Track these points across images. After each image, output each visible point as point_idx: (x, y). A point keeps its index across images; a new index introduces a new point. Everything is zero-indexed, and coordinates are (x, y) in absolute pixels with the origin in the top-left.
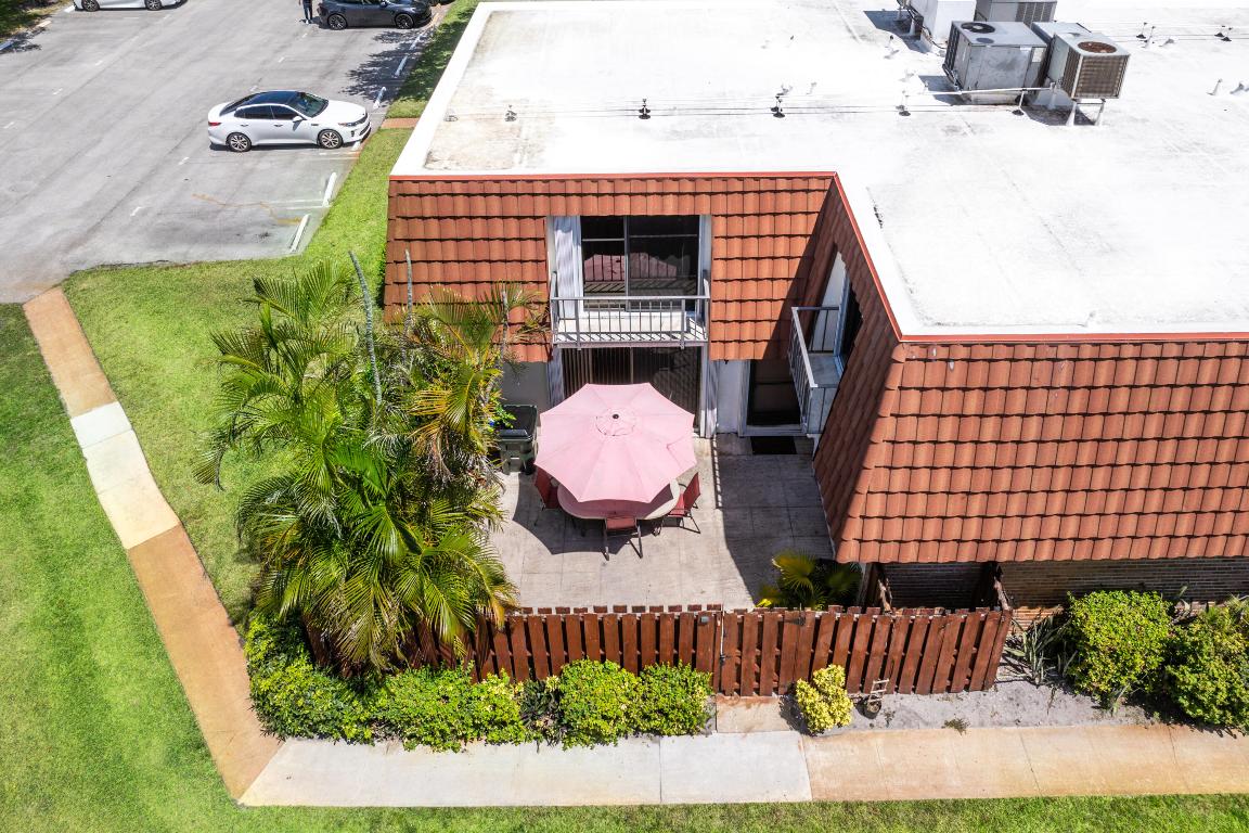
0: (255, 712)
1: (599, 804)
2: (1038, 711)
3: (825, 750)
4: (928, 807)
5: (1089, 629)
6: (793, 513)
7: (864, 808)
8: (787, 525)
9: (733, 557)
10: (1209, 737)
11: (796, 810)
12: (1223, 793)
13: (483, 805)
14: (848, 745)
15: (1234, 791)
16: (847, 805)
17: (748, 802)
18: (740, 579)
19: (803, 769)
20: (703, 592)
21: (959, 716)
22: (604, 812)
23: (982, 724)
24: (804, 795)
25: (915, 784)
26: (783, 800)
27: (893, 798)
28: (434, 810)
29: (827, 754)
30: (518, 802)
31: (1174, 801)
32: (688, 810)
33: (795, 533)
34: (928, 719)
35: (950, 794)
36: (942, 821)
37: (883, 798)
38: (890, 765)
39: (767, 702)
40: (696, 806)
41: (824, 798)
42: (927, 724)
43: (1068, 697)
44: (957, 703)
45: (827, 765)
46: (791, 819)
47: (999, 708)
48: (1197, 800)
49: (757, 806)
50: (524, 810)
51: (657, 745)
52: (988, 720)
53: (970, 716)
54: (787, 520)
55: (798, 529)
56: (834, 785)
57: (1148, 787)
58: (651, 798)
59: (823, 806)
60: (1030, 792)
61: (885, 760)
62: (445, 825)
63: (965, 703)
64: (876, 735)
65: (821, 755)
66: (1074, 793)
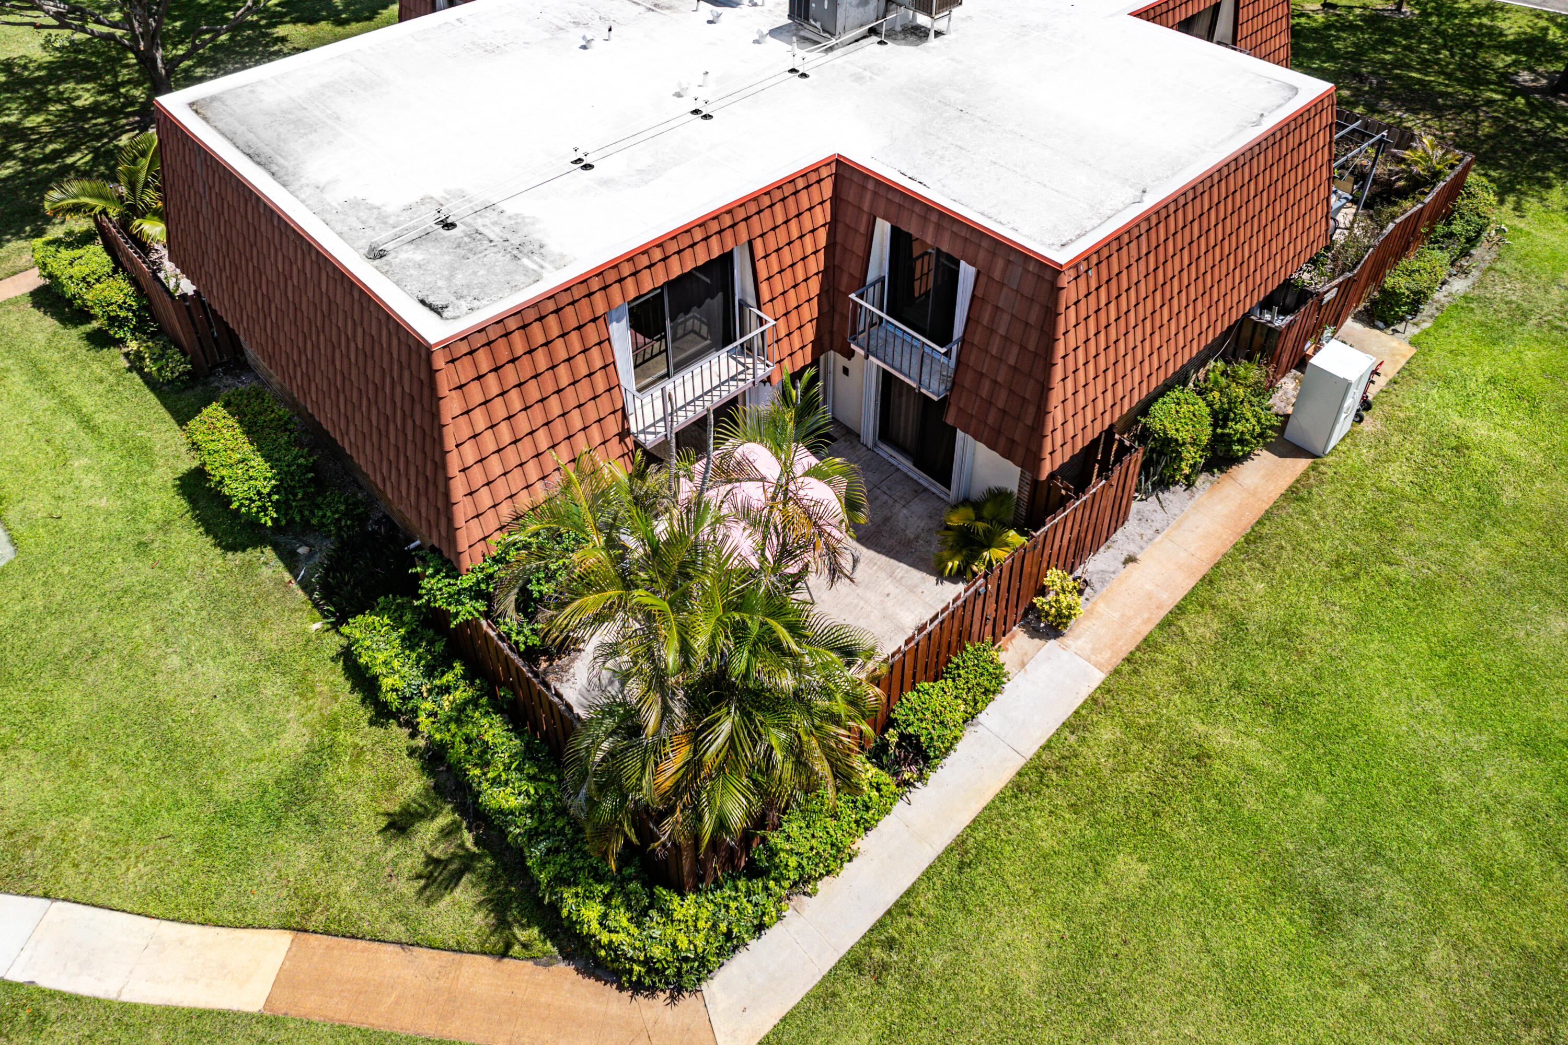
0: (640, 998)
1: (991, 798)
2: (1160, 516)
3: (1078, 638)
4: (1166, 624)
5: (1172, 433)
6: (885, 488)
7: (1138, 654)
8: (890, 502)
9: (879, 552)
10: (1248, 464)
11: (1105, 689)
12: (1283, 492)
13: (918, 874)
14: (1087, 623)
15: (1286, 487)
16: (1128, 660)
17: (1074, 709)
18: (903, 566)
19: (1081, 661)
20: (888, 595)
21: (1125, 555)
22: (1001, 798)
23: (1142, 548)
24: (1098, 677)
25: (1146, 615)
26: (1092, 690)
27: (1145, 633)
28: (889, 912)
29: (1083, 639)
30: (939, 848)
31: (1268, 515)
32: (1047, 747)
33: (903, 502)
34: (1112, 569)
35: (1170, 604)
36: (1182, 623)
37: (1140, 639)
38: (1123, 616)
39: (1013, 637)
40: (1050, 741)
41: (1111, 668)
42: (1114, 573)
43: (1167, 494)
44: (1115, 545)
45: (1090, 646)
46: (1108, 697)
47: (1138, 530)
48: (1276, 506)
49: (1082, 707)
50: (949, 850)
51: (980, 727)
52: (1143, 543)
53: (1132, 549)
54: (885, 497)
55: (902, 498)
56: (1107, 654)
57: (1250, 518)
58: (1018, 763)
59: (1117, 672)
60: (1204, 569)
61: (1117, 615)
62: (910, 914)
63: (1120, 542)
64: (1095, 603)
65: (1080, 642)
66: (1223, 551)
